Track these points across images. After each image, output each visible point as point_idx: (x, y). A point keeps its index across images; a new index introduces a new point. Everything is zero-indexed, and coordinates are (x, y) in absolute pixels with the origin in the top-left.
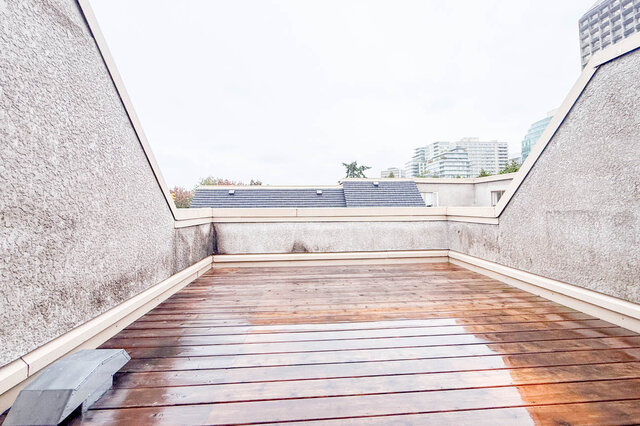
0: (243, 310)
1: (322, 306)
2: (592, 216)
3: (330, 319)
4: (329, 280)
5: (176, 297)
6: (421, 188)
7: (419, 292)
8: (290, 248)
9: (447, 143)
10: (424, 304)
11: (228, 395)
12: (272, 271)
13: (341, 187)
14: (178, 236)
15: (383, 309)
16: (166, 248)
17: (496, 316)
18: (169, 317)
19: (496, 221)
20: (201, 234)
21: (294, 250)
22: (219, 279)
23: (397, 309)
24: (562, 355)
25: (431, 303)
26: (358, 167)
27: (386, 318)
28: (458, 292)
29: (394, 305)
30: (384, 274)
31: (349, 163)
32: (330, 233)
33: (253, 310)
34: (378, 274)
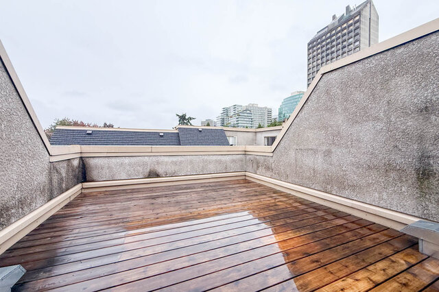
0: (118, 221)
1: (175, 212)
2: (315, 151)
3: (182, 219)
4: (177, 195)
5: (53, 218)
6: (227, 134)
7: (232, 197)
8: (147, 174)
9: (241, 106)
10: (236, 204)
11: (122, 280)
12: (133, 191)
13: (177, 131)
14: (53, 168)
15: (214, 210)
16: (42, 179)
17: (272, 206)
18: (52, 234)
19: (271, 155)
20: (72, 166)
21: (149, 176)
22: (89, 201)
23: (222, 208)
24: (303, 222)
25: (240, 203)
26: (187, 117)
27: (217, 214)
28: (252, 196)
29: (219, 206)
30: (211, 188)
31: (181, 115)
32: (175, 163)
33: (125, 220)
34: (207, 188)
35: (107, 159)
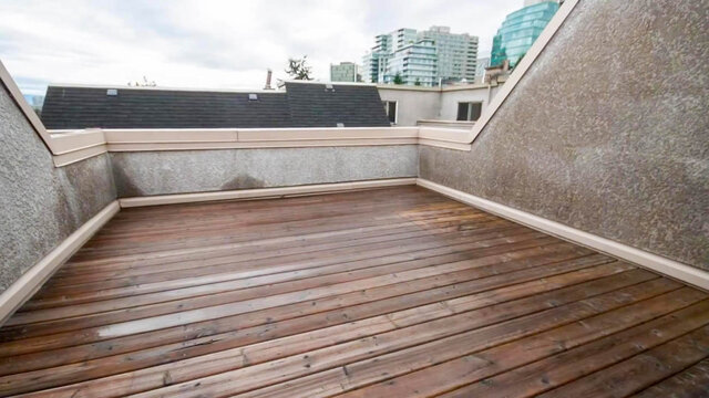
6: (385, 95)
9: (415, 31)
19: (469, 148)
35: (156, 155)
